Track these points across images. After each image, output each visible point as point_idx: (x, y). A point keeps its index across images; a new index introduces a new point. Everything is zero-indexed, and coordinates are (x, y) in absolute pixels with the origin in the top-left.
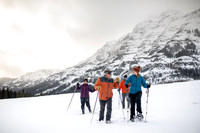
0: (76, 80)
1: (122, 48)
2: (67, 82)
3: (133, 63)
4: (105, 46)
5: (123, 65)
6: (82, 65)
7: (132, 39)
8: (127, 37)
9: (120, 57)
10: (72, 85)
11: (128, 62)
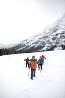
0: (34, 43)
1: (56, 26)
2: (29, 44)
3: (62, 34)
4: (48, 26)
5: (57, 35)
6: (36, 36)
7: (61, 21)
8: (59, 20)
9: (55, 31)
10: (32, 46)
11: (60, 33)
